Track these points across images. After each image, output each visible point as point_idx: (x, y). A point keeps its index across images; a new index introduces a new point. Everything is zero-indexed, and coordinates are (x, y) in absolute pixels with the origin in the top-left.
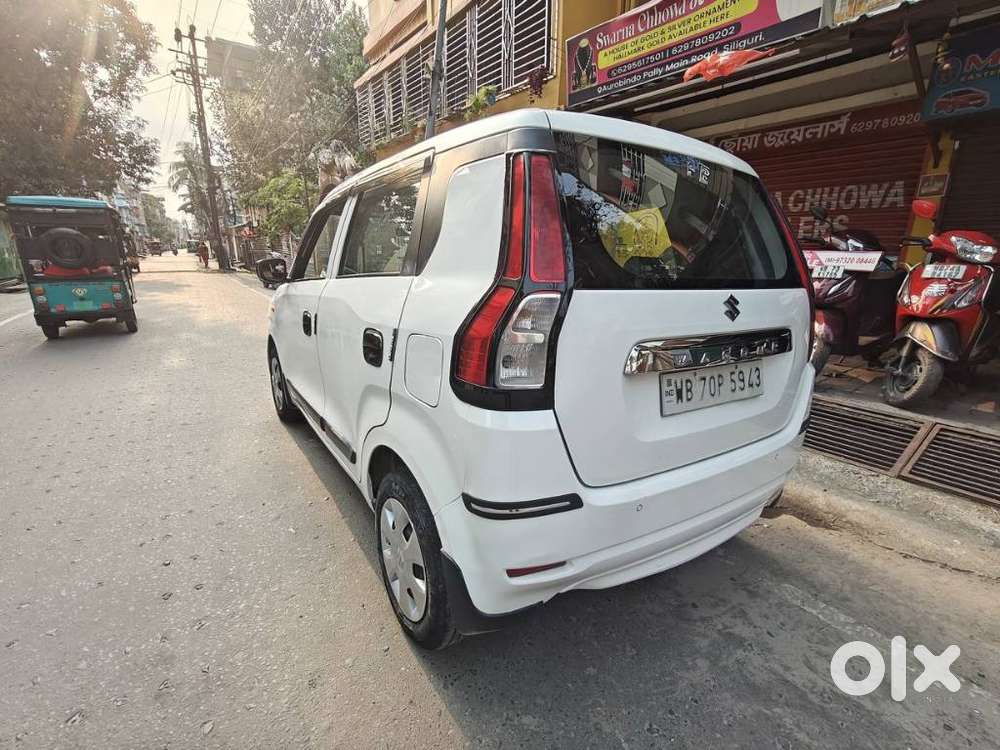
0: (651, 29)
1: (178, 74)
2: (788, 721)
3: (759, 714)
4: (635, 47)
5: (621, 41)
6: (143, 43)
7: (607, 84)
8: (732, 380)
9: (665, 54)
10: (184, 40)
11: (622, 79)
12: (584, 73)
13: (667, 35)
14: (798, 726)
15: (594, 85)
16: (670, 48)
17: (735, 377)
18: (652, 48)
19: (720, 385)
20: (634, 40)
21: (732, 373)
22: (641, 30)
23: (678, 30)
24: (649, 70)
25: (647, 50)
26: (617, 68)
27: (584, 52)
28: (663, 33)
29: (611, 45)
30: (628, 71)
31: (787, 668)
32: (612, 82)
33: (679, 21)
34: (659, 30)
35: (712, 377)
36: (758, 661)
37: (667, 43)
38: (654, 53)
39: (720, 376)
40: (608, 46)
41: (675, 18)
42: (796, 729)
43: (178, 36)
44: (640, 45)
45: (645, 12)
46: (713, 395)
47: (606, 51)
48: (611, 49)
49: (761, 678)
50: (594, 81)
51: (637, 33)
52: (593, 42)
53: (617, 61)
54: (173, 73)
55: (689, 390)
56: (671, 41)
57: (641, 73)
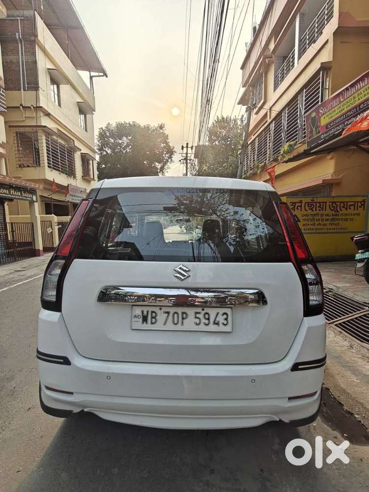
0: (347, 98)
1: (182, 161)
4: (340, 110)
5: (332, 108)
6: (171, 152)
7: (326, 132)
8: (197, 318)
9: (357, 109)
10: (184, 148)
11: (334, 128)
12: (314, 129)
13: (357, 99)
15: (320, 134)
16: (359, 106)
17: (200, 316)
18: (349, 108)
19: (183, 319)
20: (339, 106)
21: (198, 313)
22: (342, 100)
23: (363, 94)
24: (348, 120)
25: (346, 110)
26: (330, 123)
27: (314, 119)
28: (354, 98)
29: (327, 112)
30: (336, 124)
32: (328, 131)
33: (363, 89)
34: (352, 97)
35: (176, 313)
37: (357, 103)
38: (350, 111)
39: (184, 313)
40: (325, 113)
41: (361, 88)
43: (183, 148)
44: (342, 108)
45: (343, 90)
46: (176, 324)
47: (324, 115)
48: (327, 114)
50: (319, 132)
51: (340, 102)
52: (318, 113)
53: (330, 120)
54: (180, 161)
55: (154, 318)
56: (359, 101)
57: (344, 123)
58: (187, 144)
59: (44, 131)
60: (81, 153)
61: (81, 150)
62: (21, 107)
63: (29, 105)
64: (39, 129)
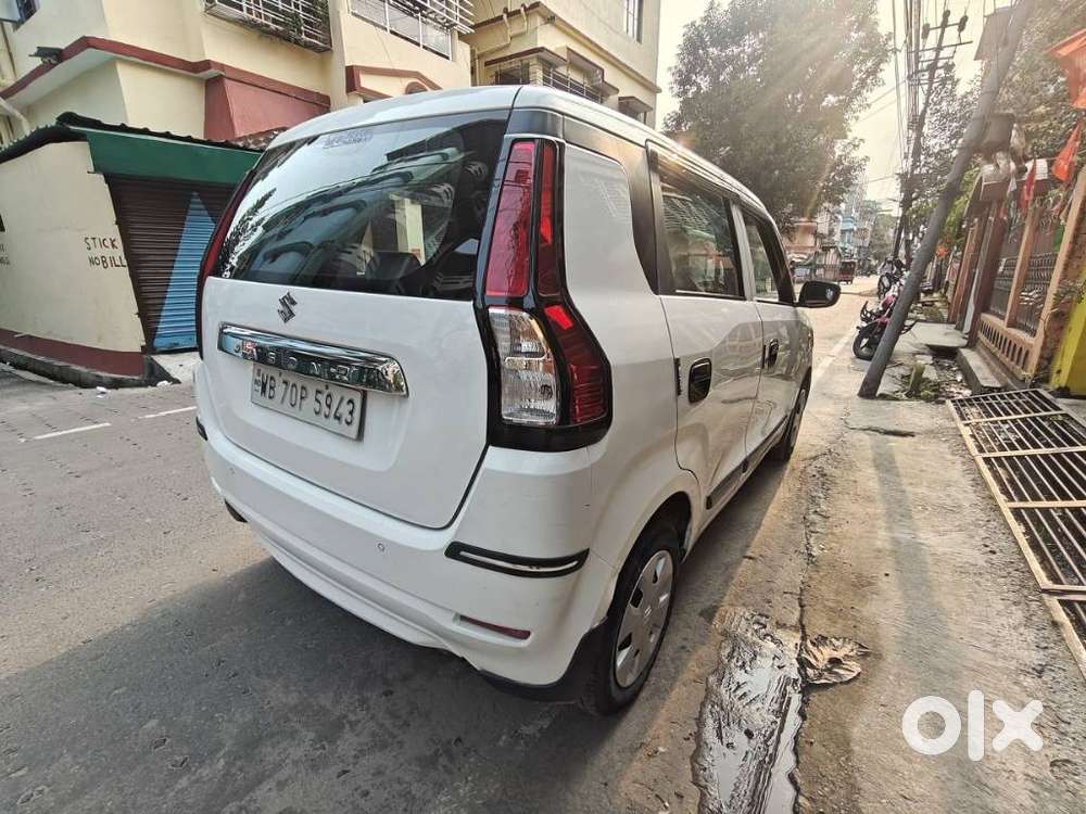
2: (205, 772)
3: (221, 745)
8: (317, 400)
14: (197, 781)
17: (322, 398)
19: (302, 398)
21: (318, 392)
31: (281, 785)
35: (294, 385)
36: (297, 753)
39: (303, 388)
42: (193, 778)
46: (292, 406)
49: (269, 753)
55: (271, 388)
58: (947, 14)
59: (541, 60)
60: (620, 99)
61: (618, 90)
62: (505, 16)
63: (517, 8)
64: (532, 58)
